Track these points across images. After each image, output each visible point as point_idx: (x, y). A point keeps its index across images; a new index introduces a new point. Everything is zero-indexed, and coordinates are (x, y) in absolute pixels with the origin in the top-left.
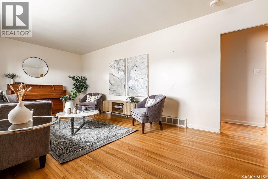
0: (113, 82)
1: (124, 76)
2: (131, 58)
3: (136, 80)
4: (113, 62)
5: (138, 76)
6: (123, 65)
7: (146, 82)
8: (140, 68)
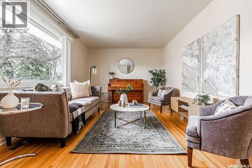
0: (185, 74)
1: (198, 64)
2: (207, 34)
3: (215, 68)
4: (186, 48)
5: (219, 61)
6: (197, 48)
7: (233, 71)
8: (222, 47)
